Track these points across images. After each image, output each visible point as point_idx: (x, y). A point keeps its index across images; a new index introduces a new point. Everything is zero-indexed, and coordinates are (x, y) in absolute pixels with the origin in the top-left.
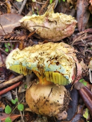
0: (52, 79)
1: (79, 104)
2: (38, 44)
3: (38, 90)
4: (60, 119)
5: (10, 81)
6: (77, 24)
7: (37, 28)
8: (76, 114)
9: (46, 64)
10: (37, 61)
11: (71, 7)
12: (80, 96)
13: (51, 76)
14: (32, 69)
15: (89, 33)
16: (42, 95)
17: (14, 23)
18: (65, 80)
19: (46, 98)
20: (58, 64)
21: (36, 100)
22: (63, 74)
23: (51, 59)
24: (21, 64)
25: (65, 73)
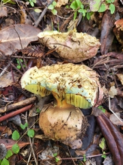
0: (73, 101)
1: (95, 133)
2: (57, 63)
3: (56, 113)
4: (74, 148)
5: (20, 103)
6: (100, 47)
7: (58, 46)
8: (92, 144)
9: (68, 86)
10: (58, 82)
11: (94, 25)
12: (97, 124)
13: (72, 99)
14: (52, 90)
15: (111, 57)
16: (60, 119)
17: (29, 36)
18: (87, 103)
19: (65, 121)
20: (80, 86)
21: (53, 123)
22: (85, 97)
23: (73, 81)
24: (39, 84)
25: (88, 96)
